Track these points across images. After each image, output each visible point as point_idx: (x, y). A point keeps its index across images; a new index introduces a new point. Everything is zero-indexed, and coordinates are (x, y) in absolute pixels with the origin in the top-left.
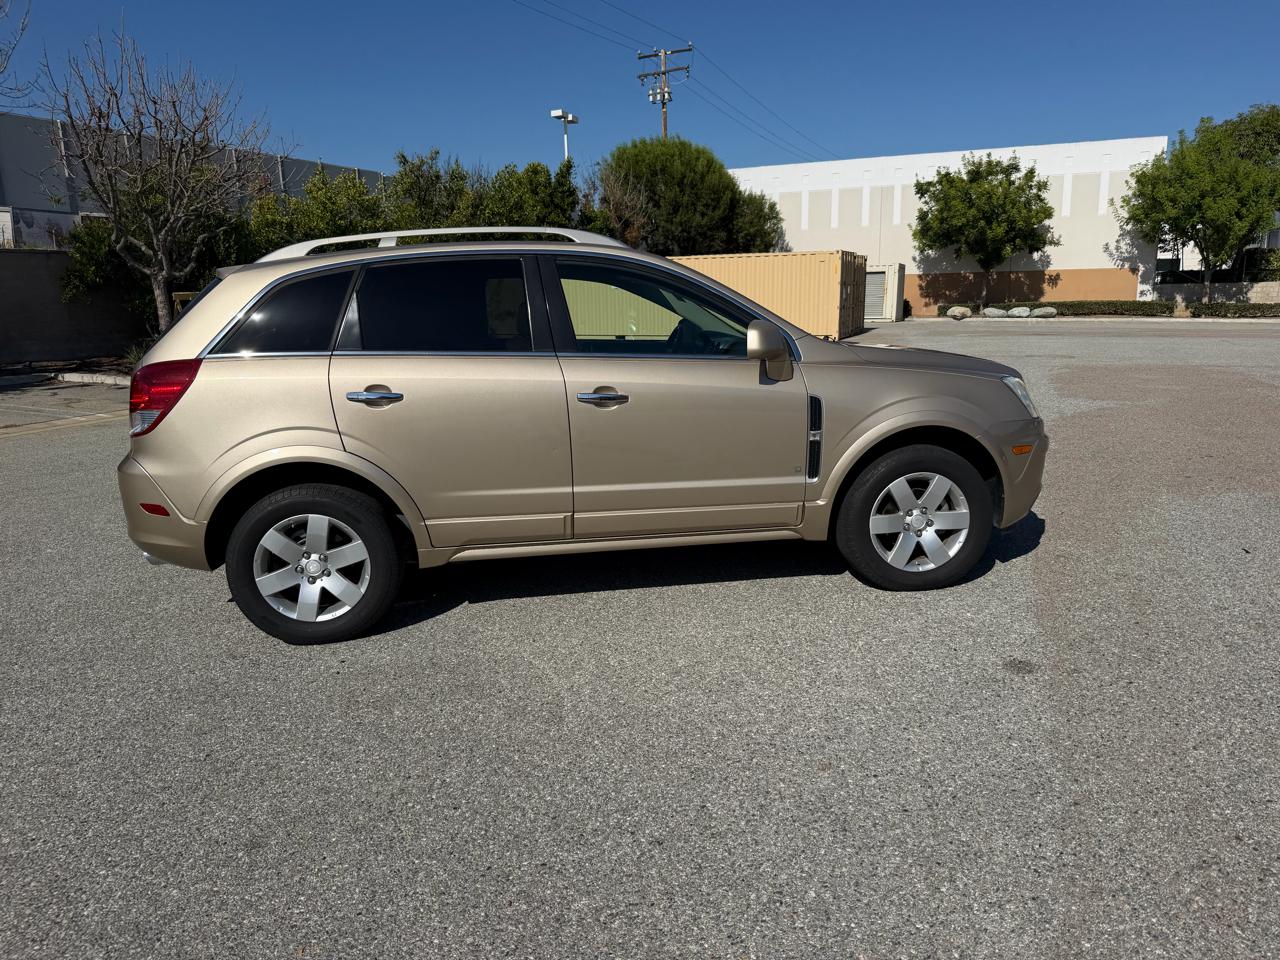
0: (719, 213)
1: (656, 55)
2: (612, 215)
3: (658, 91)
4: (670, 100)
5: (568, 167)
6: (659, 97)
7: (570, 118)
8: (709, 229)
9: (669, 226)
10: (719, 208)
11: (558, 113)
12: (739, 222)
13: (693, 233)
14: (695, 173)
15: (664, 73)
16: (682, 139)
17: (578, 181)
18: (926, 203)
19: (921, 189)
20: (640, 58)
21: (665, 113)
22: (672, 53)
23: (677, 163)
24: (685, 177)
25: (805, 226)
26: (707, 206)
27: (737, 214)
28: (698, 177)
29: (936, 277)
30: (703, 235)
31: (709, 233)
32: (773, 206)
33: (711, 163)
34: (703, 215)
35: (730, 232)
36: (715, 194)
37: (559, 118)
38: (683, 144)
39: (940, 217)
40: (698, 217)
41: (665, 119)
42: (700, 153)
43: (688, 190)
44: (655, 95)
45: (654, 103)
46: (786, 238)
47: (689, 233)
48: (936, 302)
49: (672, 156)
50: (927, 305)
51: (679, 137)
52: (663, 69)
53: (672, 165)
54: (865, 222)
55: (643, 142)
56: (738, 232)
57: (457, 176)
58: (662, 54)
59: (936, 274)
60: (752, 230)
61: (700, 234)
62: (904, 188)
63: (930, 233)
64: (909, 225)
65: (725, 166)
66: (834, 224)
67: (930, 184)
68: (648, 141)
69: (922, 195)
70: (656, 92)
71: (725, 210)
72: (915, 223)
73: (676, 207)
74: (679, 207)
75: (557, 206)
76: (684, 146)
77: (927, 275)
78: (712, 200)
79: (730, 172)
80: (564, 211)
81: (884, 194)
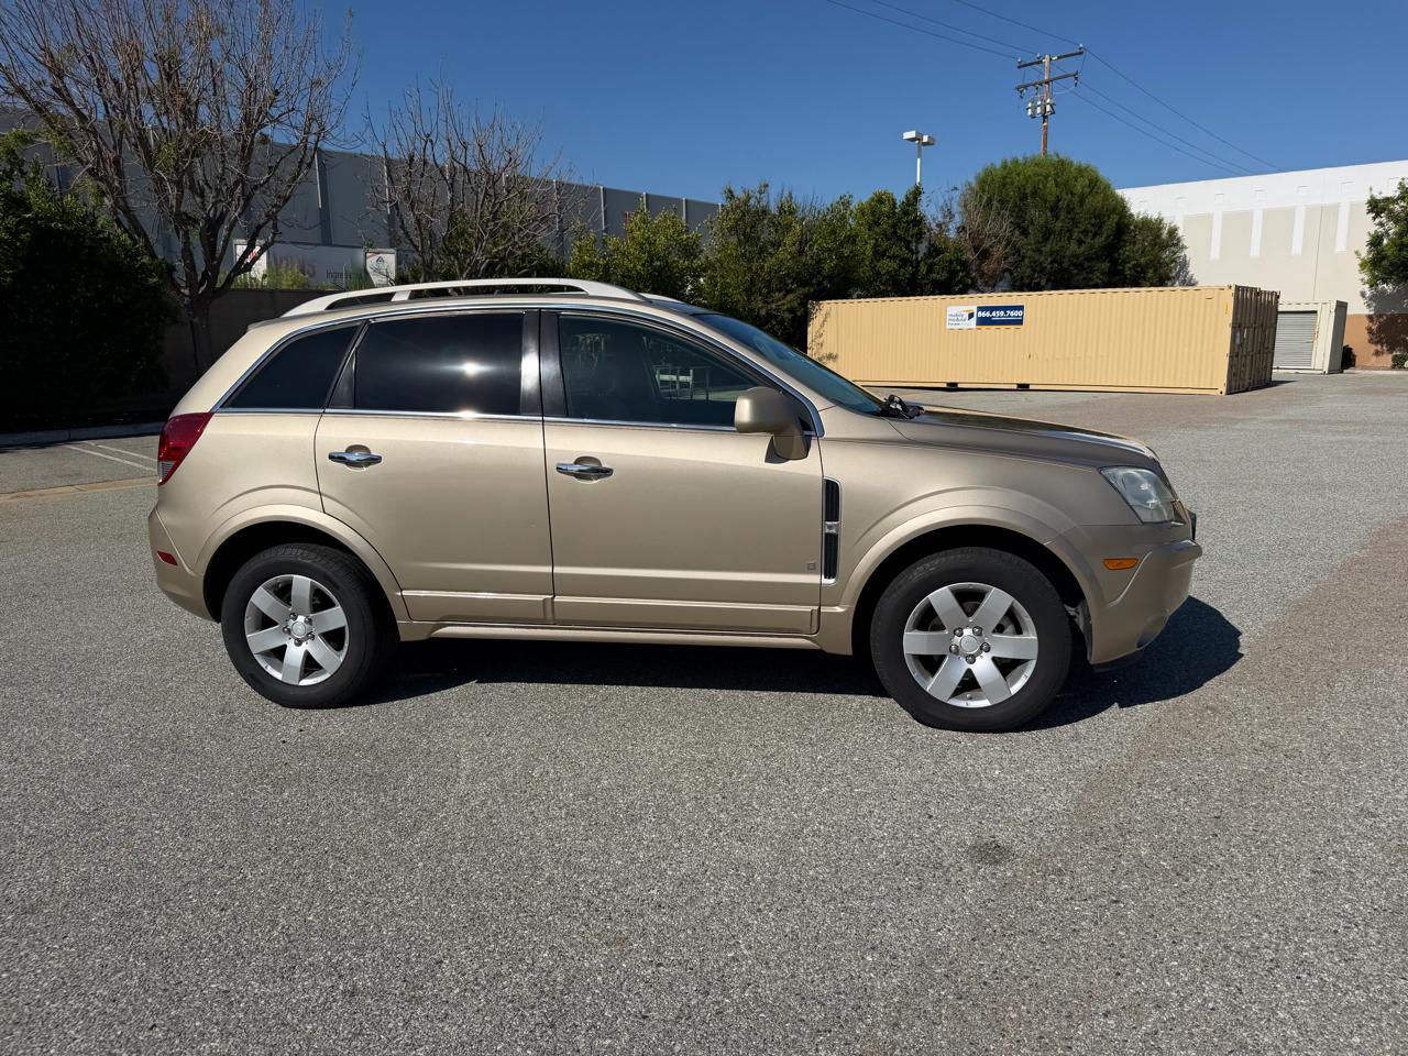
0: (1100, 241)
1: (1040, 62)
2: (969, 245)
3: (1039, 103)
4: (1053, 113)
5: (917, 193)
6: (1039, 110)
7: (925, 139)
8: (1088, 259)
9: (1036, 256)
10: (1101, 235)
11: (911, 134)
12: (1127, 251)
13: (1065, 265)
14: (1073, 194)
15: (1047, 83)
16: (1062, 156)
17: (929, 210)
18: (1381, 224)
19: (1376, 207)
20: (1019, 67)
21: (1046, 127)
22: (1059, 58)
23: (1051, 184)
24: (1059, 201)
25: (1215, 254)
26: (1085, 232)
27: (1125, 241)
28: (1076, 199)
29: (1393, 318)
30: (1080, 266)
31: (1086, 264)
32: (1173, 232)
33: (1095, 184)
34: (1080, 242)
35: (1114, 262)
36: (1095, 217)
37: (912, 140)
38: (1062, 162)
39: (1398, 242)
40: (1073, 246)
41: (1046, 134)
42: (1081, 171)
43: (1063, 215)
44: (1034, 108)
45: (1033, 117)
46: (1190, 269)
47: (1061, 264)
48: (1390, 350)
49: (1046, 178)
50: (1377, 353)
51: (1057, 155)
52: (1046, 78)
53: (1045, 187)
54: (1297, 248)
55: (1016, 162)
56: (1125, 262)
57: (787, 210)
58: (1046, 61)
59: (1393, 315)
60: (1142, 260)
61: (1075, 265)
62: (1353, 206)
63: (1385, 263)
64: (1357, 253)
65: (1112, 186)
66: (1255, 252)
67: (1387, 200)
68: (1020, 159)
69: (1378, 215)
70: (1036, 104)
71: (1108, 237)
72: (1365, 252)
73: (1047, 234)
74: (1050, 234)
75: (900, 238)
76: (1062, 165)
77: (1381, 316)
78: (1093, 225)
79: (1119, 192)
80: (907, 243)
81: (1328, 213)
